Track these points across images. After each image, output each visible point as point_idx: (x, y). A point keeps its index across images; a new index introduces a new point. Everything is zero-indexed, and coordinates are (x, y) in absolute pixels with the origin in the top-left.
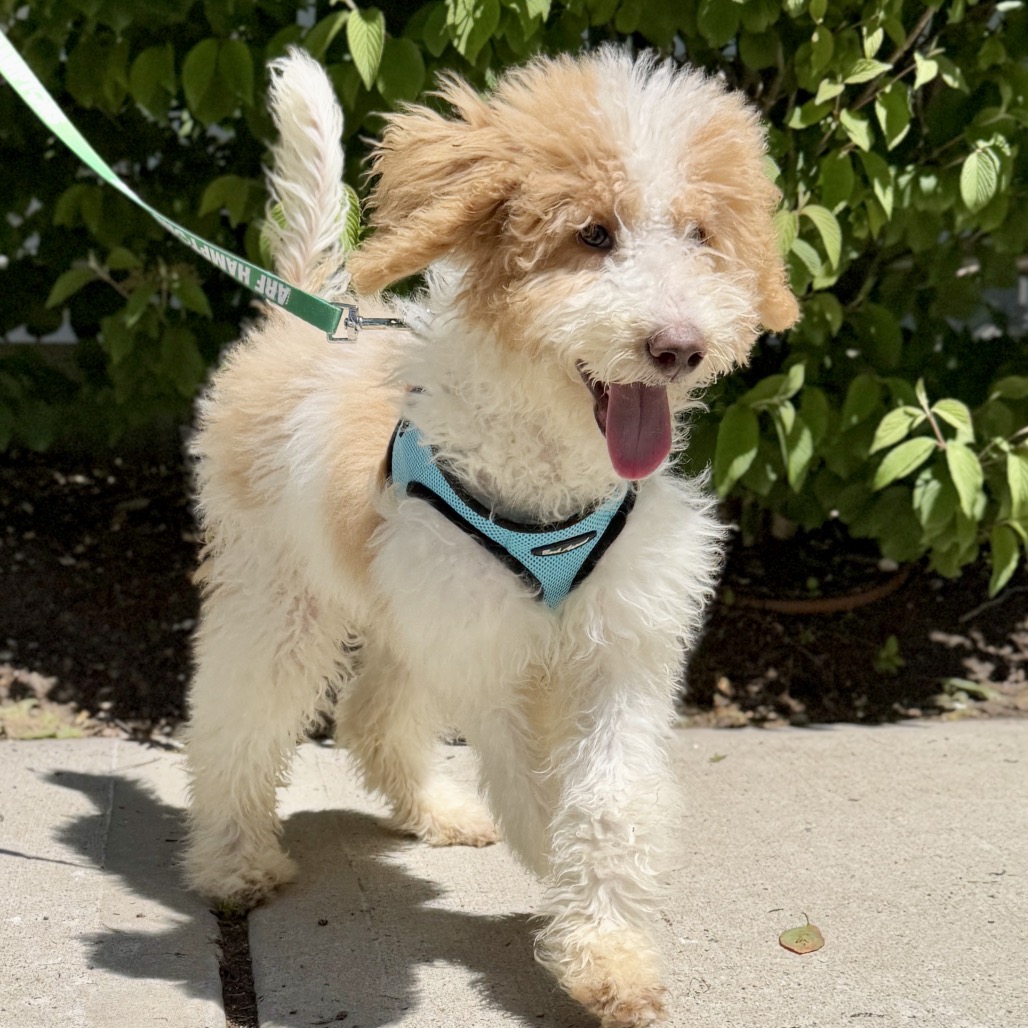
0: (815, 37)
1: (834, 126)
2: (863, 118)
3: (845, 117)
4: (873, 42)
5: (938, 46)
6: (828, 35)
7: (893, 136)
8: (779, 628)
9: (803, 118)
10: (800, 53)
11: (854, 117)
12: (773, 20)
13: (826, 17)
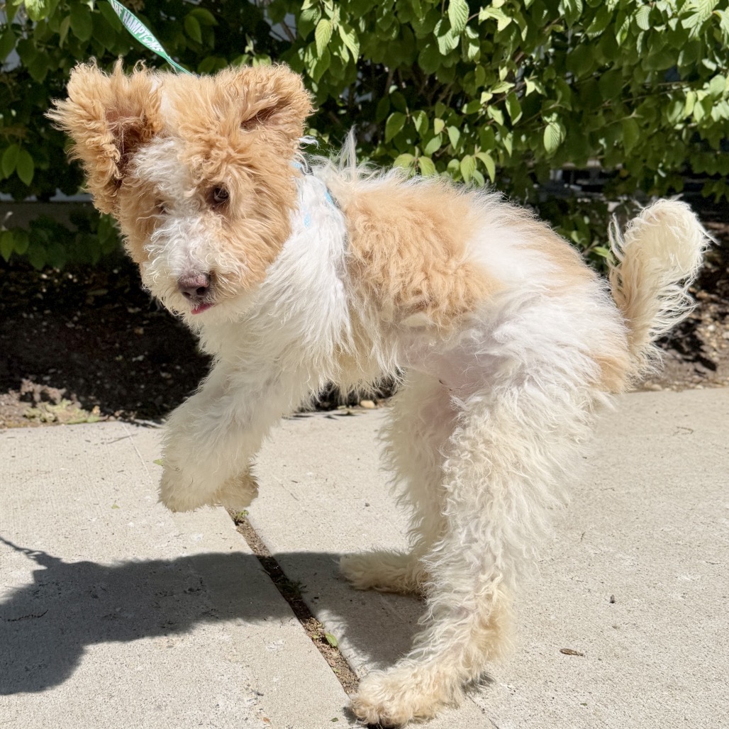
0: (476, 69)
1: (484, 113)
2: (499, 109)
3: (491, 110)
4: (503, 73)
5: (534, 75)
6: (483, 69)
7: (514, 118)
9: (468, 109)
10: (467, 76)
11: (495, 109)
12: (456, 62)
13: (480, 60)
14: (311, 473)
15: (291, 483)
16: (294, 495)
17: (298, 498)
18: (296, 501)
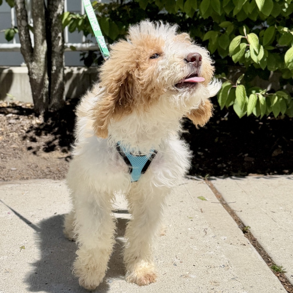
14: (281, 208)
15: (271, 213)
16: (274, 219)
17: (276, 221)
18: (275, 223)
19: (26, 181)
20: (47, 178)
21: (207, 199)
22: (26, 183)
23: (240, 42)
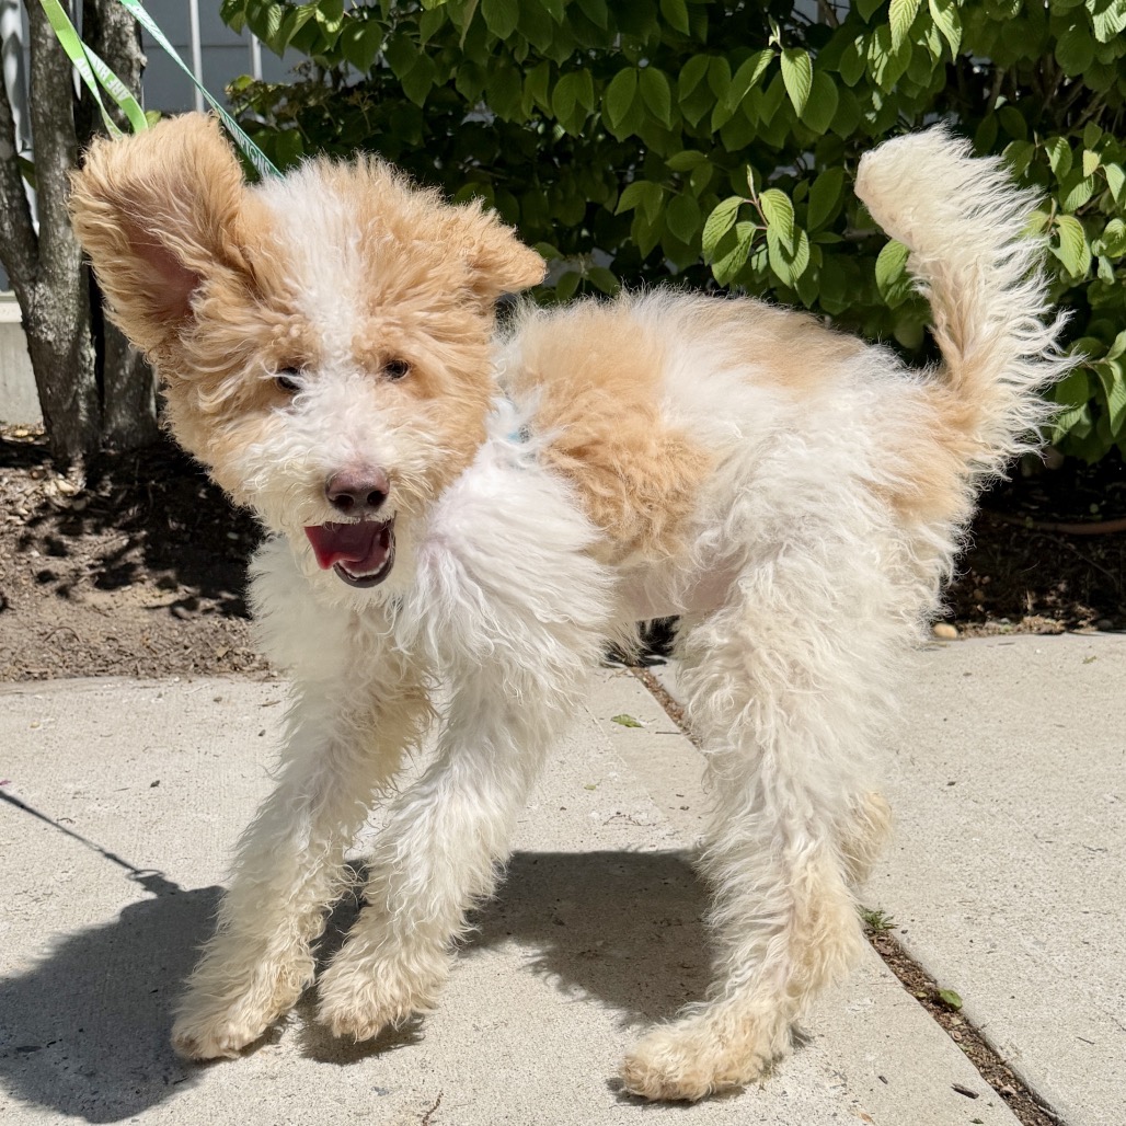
8: (1073, 547)
19: (39, 686)
20: (111, 675)
21: (643, 723)
22: (40, 692)
23: (735, 218)
